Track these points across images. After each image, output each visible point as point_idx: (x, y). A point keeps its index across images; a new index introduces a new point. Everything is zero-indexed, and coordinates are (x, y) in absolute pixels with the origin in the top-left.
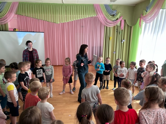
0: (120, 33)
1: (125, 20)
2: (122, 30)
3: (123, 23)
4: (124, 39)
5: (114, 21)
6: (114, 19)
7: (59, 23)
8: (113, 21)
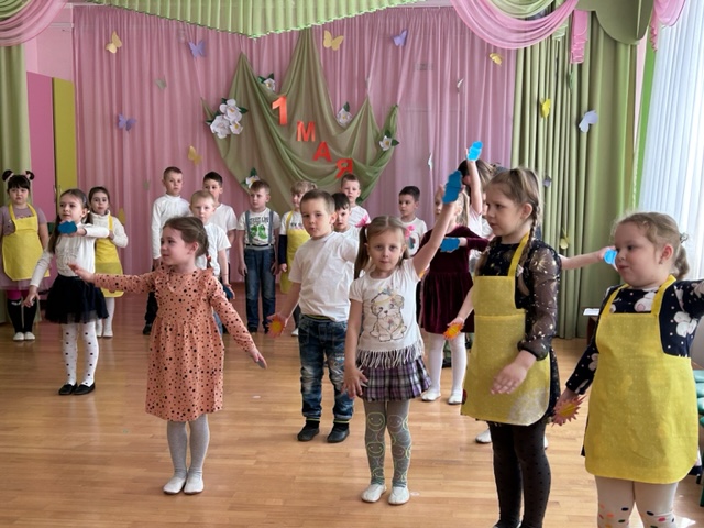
0: (567, 79)
1: (593, 13)
2: (580, 66)
3: (582, 30)
4: (590, 108)
5: (533, 18)
6: (530, 8)
7: (259, 35)
8: (526, 19)
